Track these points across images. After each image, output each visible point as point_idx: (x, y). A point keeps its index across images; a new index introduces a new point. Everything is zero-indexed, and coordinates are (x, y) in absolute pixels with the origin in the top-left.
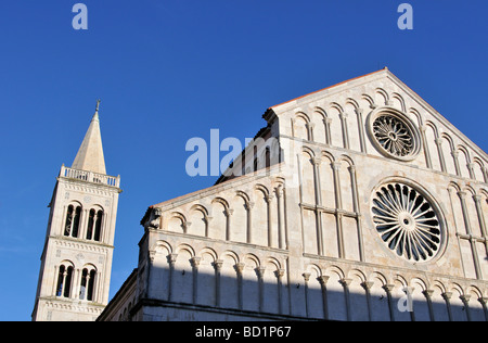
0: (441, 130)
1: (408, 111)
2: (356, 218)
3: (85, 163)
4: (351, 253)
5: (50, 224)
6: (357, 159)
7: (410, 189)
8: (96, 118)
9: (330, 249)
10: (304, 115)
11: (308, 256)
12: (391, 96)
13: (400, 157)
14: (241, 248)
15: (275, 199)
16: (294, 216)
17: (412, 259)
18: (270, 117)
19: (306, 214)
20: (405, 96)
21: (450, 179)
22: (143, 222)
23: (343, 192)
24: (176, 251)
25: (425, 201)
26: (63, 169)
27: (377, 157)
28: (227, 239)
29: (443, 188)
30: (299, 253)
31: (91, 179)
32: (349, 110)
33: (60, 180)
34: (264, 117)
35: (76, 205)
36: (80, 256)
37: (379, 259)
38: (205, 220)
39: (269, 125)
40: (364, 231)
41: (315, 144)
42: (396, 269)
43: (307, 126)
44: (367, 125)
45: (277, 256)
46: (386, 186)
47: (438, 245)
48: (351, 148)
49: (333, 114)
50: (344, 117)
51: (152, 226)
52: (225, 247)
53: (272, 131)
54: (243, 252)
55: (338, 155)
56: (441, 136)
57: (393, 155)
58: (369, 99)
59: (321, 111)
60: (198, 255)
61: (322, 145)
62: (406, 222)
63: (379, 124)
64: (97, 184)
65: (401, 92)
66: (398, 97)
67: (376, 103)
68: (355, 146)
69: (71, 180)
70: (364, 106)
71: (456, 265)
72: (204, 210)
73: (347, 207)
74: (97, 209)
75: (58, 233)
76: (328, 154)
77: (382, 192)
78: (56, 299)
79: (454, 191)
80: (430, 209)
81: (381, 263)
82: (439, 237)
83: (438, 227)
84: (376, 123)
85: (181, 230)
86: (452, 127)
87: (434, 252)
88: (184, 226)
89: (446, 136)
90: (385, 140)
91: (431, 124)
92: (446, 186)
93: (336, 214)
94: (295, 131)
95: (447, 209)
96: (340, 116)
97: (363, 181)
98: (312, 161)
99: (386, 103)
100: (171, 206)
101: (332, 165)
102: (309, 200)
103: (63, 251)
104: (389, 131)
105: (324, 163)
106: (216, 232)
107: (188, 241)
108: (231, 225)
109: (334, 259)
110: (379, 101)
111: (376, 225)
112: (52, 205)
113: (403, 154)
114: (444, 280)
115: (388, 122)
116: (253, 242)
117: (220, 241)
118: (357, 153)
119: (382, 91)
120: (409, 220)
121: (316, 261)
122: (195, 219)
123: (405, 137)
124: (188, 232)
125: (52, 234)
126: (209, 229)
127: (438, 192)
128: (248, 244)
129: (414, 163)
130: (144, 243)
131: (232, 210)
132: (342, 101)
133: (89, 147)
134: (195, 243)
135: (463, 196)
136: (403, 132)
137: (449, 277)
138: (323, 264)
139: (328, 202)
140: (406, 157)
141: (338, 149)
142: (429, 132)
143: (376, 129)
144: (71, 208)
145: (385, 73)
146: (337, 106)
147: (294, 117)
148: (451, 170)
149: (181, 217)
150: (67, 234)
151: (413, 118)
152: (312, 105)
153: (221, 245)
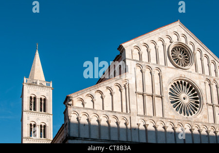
0: (204, 52)
1: (188, 43)
2: (162, 98)
3: (35, 76)
4: (159, 114)
5: (23, 105)
6: (163, 69)
7: (187, 83)
8: (37, 53)
9: (149, 112)
10: (138, 48)
11: (140, 116)
12: (180, 36)
13: (183, 67)
14: (110, 113)
15: (124, 90)
16: (133, 98)
17: (186, 116)
18: (121, 49)
19: (139, 97)
20: (188, 36)
21: (206, 77)
22: (64, 103)
23: (156, 85)
24: (81, 116)
25: (193, 89)
26: (25, 79)
27: (172, 68)
28: (103, 109)
29: (202, 82)
30: (135, 114)
31: (38, 84)
32: (160, 44)
33: (24, 84)
34: (118, 49)
35: (33, 96)
36: (38, 119)
37: (171, 116)
38: (93, 101)
39: (121, 54)
40: (165, 104)
41: (143, 62)
42: (179, 120)
43: (139, 53)
44: (168, 52)
45: (126, 116)
46: (176, 82)
47: (198, 109)
48: (160, 64)
49: (152, 46)
50: (157, 48)
51: (69, 105)
52: (102, 113)
53: (122, 56)
54: (110, 115)
55: (154, 67)
56: (203, 56)
57: (180, 66)
58: (170, 38)
59: (146, 45)
60: (90, 117)
61: (146, 63)
62: (184, 99)
63: (174, 51)
64: (42, 86)
65: (185, 34)
66: (184, 36)
67: (173, 40)
68: (162, 62)
69: (29, 84)
70: (167, 41)
71: (205, 117)
72: (92, 96)
73: (157, 92)
74: (43, 98)
75: (27, 109)
76: (149, 67)
77: (174, 85)
78: (30, 138)
79: (207, 83)
80: (196, 92)
81: (172, 118)
82: (199, 105)
83: (199, 101)
84: (173, 51)
85: (82, 106)
86: (209, 51)
87: (196, 112)
88: (83, 104)
89: (206, 56)
90: (177, 59)
91: (199, 50)
92: (204, 81)
93: (152, 96)
94: (133, 56)
95: (204, 92)
96: (155, 47)
97: (165, 80)
98: (141, 71)
99: (178, 40)
100: (77, 95)
101: (151, 72)
102: (140, 90)
103: (30, 118)
104: (179, 54)
105: (147, 72)
106: (98, 107)
107: (85, 111)
108: (104, 103)
109: (151, 117)
110: (174, 38)
111: (170, 100)
112: (22, 96)
113: (185, 66)
114: (200, 124)
115: (178, 50)
116: (115, 110)
117: (100, 110)
118: (163, 66)
119: (176, 33)
120: (185, 98)
121: (143, 118)
122: (88, 101)
123: (186, 57)
124: (86, 106)
125: (24, 110)
126: (95, 105)
127: (200, 84)
128: (112, 111)
129: (190, 70)
130: (66, 112)
131: (105, 96)
132: (156, 39)
133: (36, 67)
134: (89, 112)
135: (211, 86)
136: (185, 54)
137: (202, 123)
138: (146, 119)
139: (149, 91)
140: (186, 67)
141: (154, 64)
142: (198, 54)
143: (172, 53)
144: (31, 98)
145: (178, 23)
146: (154, 42)
147: (133, 49)
148: (207, 73)
149: (82, 100)
150: (31, 109)
151: (191, 47)
152: (141, 42)
153: (100, 112)
